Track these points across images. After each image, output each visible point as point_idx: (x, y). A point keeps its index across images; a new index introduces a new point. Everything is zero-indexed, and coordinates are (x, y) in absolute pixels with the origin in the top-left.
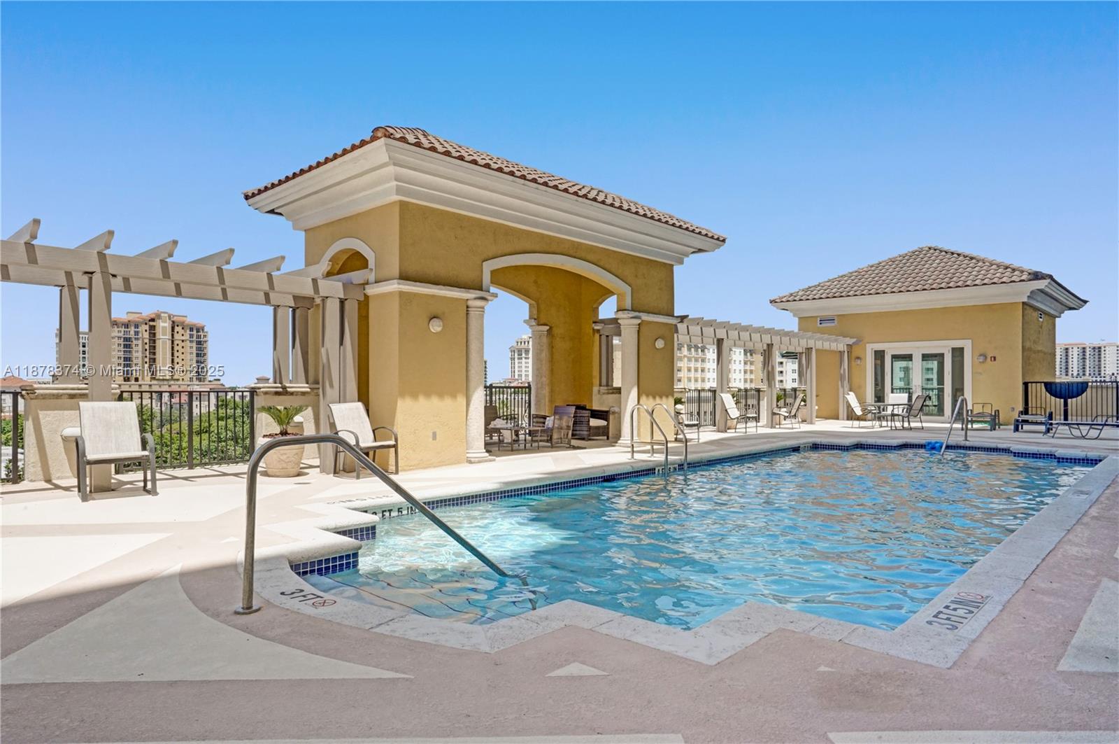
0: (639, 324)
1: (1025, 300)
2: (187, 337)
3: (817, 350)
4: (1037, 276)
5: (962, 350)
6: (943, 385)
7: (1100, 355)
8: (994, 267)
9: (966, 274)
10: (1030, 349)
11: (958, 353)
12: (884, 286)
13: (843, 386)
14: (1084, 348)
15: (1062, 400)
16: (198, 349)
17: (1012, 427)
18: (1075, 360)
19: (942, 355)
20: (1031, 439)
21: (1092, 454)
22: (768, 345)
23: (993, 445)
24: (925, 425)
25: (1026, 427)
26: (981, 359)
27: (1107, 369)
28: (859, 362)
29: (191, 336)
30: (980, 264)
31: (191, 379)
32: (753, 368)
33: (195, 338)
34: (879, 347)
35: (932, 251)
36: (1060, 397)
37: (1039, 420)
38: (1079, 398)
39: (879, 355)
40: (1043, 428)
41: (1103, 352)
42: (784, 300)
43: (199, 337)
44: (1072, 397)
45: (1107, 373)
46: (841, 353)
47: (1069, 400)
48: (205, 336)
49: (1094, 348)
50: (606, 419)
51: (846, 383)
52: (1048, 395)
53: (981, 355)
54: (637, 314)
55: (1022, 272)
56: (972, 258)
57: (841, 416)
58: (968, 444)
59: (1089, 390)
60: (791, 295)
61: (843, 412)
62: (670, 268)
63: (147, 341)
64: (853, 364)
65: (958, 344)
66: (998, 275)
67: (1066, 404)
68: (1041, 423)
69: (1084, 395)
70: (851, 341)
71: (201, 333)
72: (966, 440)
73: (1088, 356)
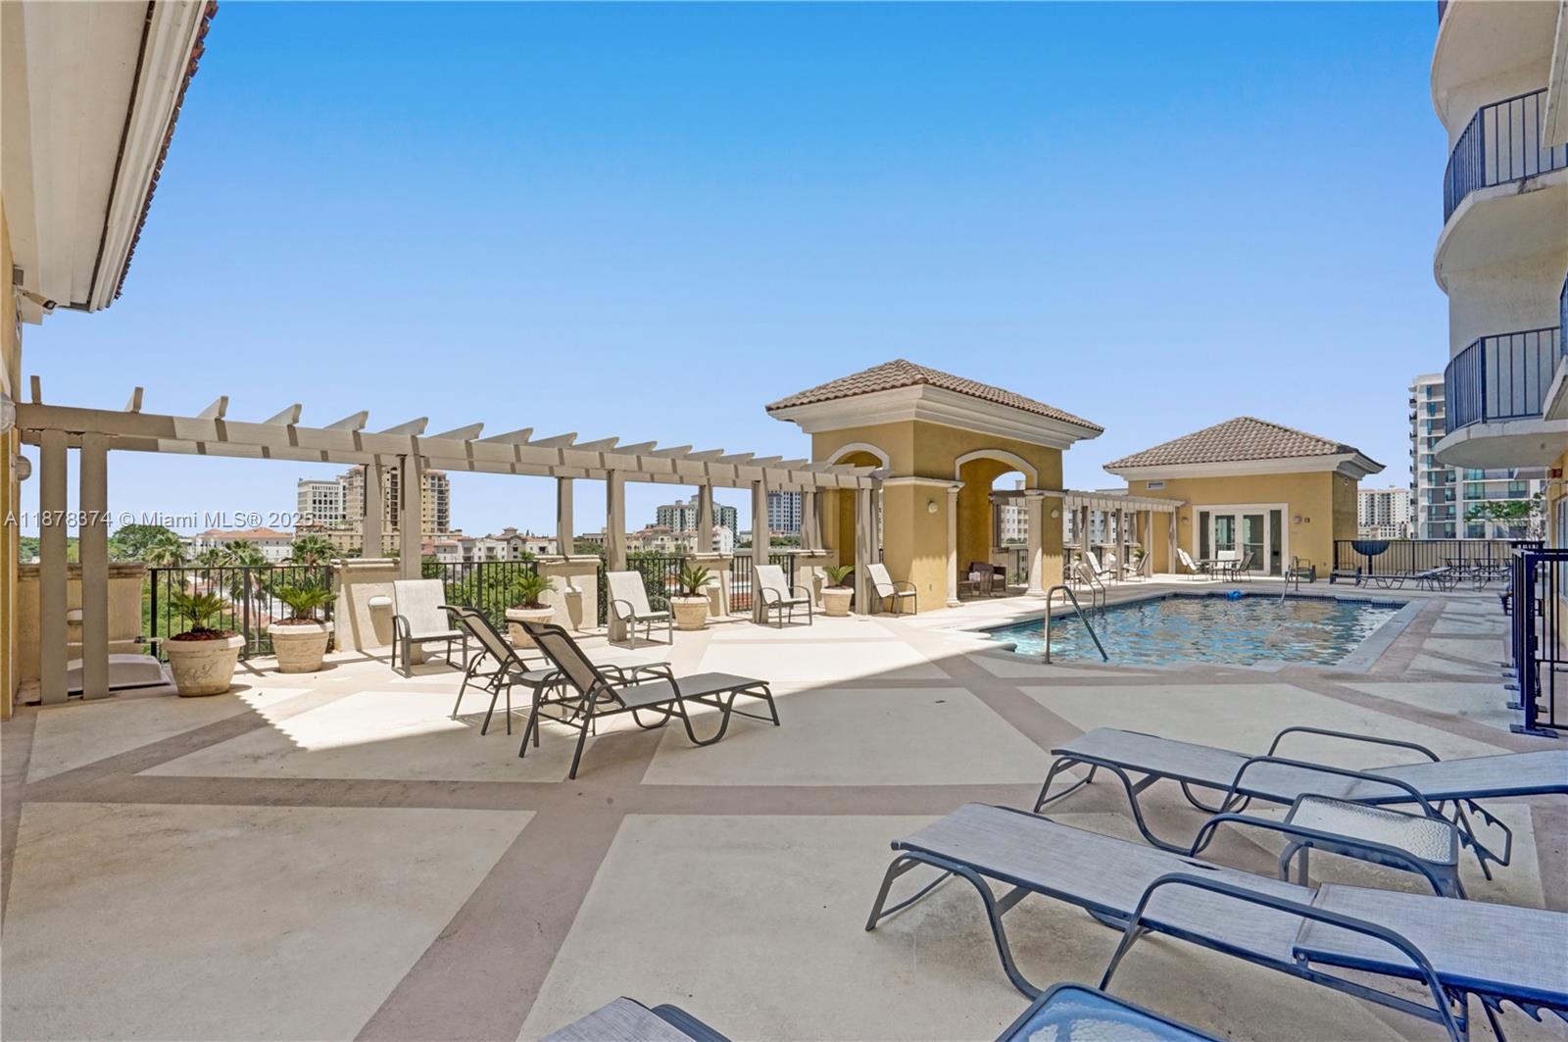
0: (1043, 500)
1: (1335, 470)
2: (428, 486)
3: (1154, 513)
4: (1343, 449)
5: (1279, 512)
6: (1262, 542)
7: (1389, 502)
8: (1307, 439)
9: (1282, 445)
10: (1338, 511)
11: (1276, 515)
12: (1209, 454)
13: (1172, 543)
14: (1373, 495)
15: (1367, 557)
16: (440, 498)
17: (1328, 580)
18: (1363, 507)
19: (1261, 517)
20: (1344, 589)
21: (1398, 600)
22: (1117, 510)
23: (1320, 594)
24: (1252, 578)
25: (1338, 580)
26: (1297, 520)
27: (1397, 517)
28: (1185, 522)
29: (433, 485)
30: (1294, 436)
31: (433, 530)
32: (1027, 517)
33: (436, 488)
34: (1205, 508)
35: (1248, 422)
36: (1366, 554)
37: (1351, 574)
38: (1381, 555)
39: (1204, 516)
40: (1354, 580)
41: (1392, 499)
42: (1116, 465)
43: (440, 486)
44: (1376, 554)
45: (1397, 521)
46: (1170, 514)
47: (1373, 557)
48: (446, 485)
49: (1383, 495)
50: (1003, 574)
51: (1175, 541)
52: (1355, 552)
53: (1297, 517)
54: (1041, 492)
55: (1332, 445)
56: (1286, 431)
57: (1170, 570)
58: (1299, 593)
59: (1390, 548)
60: (1122, 461)
61: (1172, 565)
62: (1059, 453)
63: (389, 490)
64: (1180, 523)
65: (1275, 507)
66: (1311, 447)
67: (1370, 560)
68: (1353, 577)
69: (1386, 552)
70: (1179, 503)
71: (443, 482)
72: (1297, 590)
73: (1376, 504)
